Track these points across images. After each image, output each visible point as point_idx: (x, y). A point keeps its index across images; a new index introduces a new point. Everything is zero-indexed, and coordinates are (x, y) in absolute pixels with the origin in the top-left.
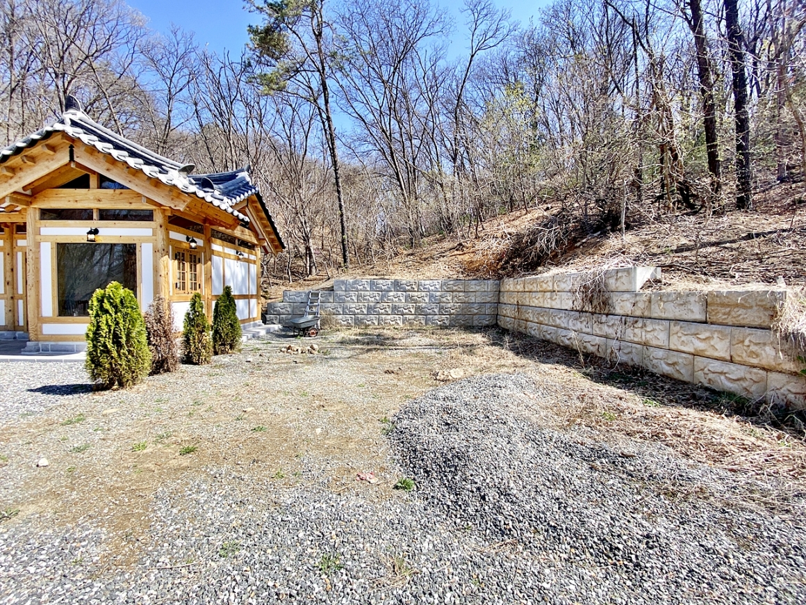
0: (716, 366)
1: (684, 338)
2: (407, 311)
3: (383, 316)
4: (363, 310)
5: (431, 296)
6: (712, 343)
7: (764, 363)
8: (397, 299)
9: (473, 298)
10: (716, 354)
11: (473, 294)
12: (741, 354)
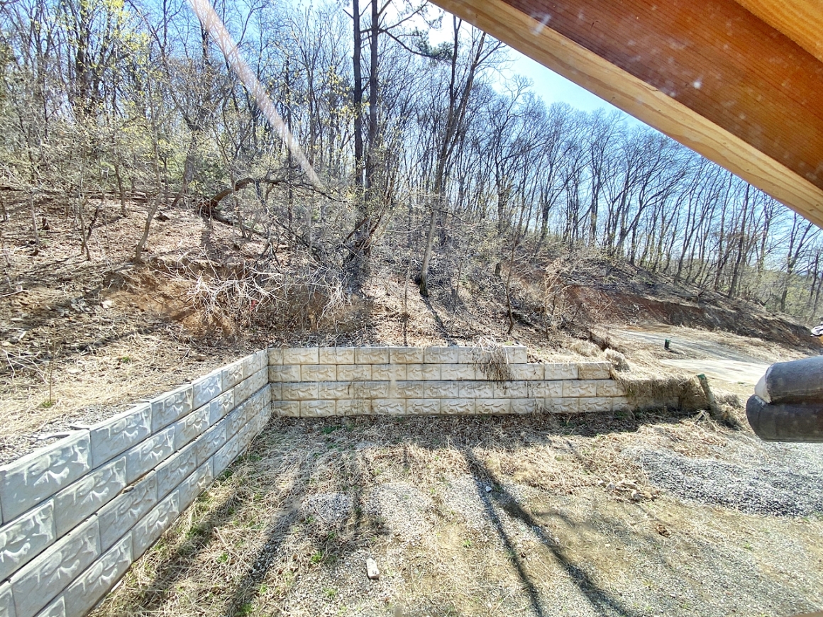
0: (592, 400)
6: (589, 389)
10: (591, 394)
12: (601, 392)
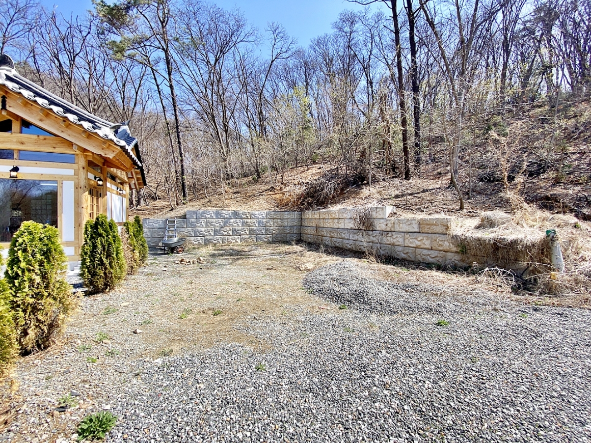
0: (425, 252)
1: (411, 240)
2: (243, 232)
3: (227, 237)
4: (211, 232)
5: (260, 222)
6: (423, 242)
7: (445, 249)
8: (236, 224)
9: (286, 223)
10: (425, 247)
11: (286, 220)
12: (435, 246)
